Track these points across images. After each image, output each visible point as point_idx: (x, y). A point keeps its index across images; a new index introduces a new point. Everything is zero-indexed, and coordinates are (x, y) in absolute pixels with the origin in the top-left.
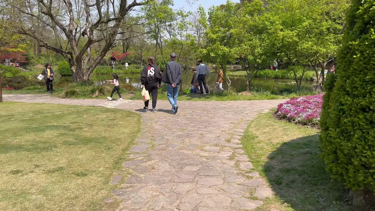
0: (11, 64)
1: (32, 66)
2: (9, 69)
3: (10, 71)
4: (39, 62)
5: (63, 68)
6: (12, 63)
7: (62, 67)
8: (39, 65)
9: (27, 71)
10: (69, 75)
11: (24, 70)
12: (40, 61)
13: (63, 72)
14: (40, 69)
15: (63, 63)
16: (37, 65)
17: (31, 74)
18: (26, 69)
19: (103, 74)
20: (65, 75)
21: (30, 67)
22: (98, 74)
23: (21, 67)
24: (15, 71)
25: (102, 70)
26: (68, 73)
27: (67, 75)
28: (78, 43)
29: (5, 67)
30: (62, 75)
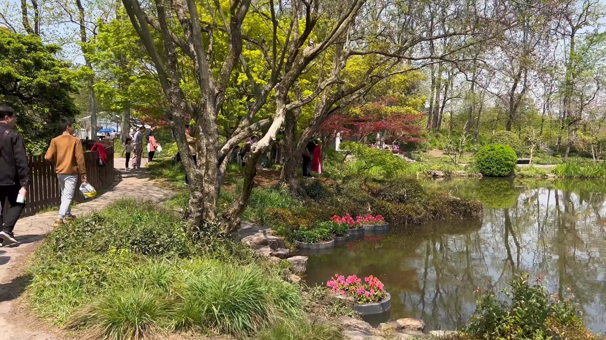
0: (384, 146)
1: (421, 152)
2: (379, 158)
3: (382, 163)
4: (435, 145)
5: (489, 160)
6: (386, 145)
7: (486, 156)
8: (434, 150)
9: (411, 161)
10: (500, 176)
11: (406, 158)
12: (438, 143)
13: (488, 168)
14: (436, 158)
15: (489, 148)
16: (431, 150)
17: (420, 168)
18: (410, 157)
19: (582, 177)
20: (491, 176)
21: (418, 153)
22: (571, 177)
23: (401, 153)
24: (394, 164)
25: (582, 169)
26: (500, 172)
27: (496, 176)
28: (516, 106)
29: (370, 151)
30: (485, 175)
